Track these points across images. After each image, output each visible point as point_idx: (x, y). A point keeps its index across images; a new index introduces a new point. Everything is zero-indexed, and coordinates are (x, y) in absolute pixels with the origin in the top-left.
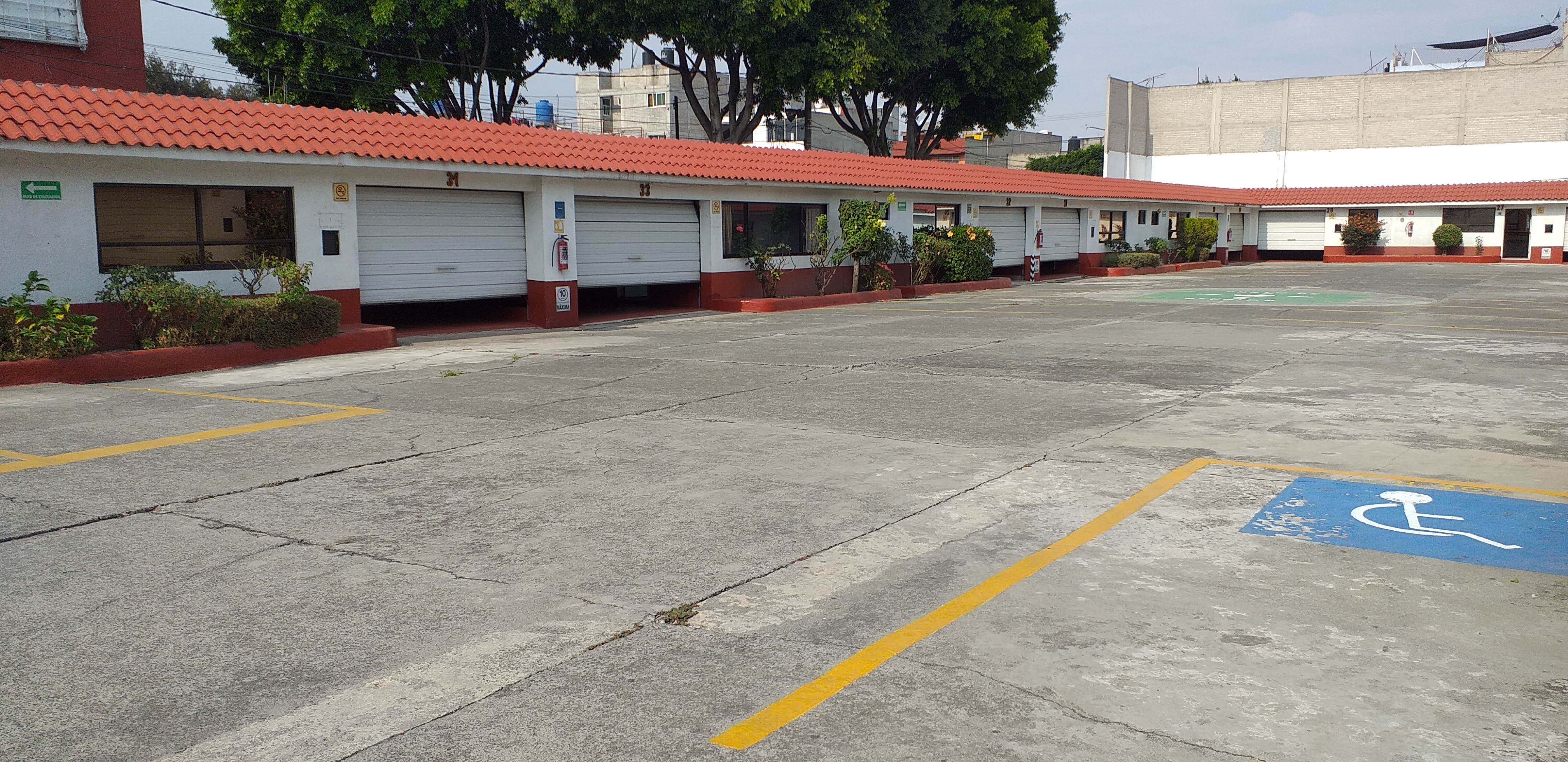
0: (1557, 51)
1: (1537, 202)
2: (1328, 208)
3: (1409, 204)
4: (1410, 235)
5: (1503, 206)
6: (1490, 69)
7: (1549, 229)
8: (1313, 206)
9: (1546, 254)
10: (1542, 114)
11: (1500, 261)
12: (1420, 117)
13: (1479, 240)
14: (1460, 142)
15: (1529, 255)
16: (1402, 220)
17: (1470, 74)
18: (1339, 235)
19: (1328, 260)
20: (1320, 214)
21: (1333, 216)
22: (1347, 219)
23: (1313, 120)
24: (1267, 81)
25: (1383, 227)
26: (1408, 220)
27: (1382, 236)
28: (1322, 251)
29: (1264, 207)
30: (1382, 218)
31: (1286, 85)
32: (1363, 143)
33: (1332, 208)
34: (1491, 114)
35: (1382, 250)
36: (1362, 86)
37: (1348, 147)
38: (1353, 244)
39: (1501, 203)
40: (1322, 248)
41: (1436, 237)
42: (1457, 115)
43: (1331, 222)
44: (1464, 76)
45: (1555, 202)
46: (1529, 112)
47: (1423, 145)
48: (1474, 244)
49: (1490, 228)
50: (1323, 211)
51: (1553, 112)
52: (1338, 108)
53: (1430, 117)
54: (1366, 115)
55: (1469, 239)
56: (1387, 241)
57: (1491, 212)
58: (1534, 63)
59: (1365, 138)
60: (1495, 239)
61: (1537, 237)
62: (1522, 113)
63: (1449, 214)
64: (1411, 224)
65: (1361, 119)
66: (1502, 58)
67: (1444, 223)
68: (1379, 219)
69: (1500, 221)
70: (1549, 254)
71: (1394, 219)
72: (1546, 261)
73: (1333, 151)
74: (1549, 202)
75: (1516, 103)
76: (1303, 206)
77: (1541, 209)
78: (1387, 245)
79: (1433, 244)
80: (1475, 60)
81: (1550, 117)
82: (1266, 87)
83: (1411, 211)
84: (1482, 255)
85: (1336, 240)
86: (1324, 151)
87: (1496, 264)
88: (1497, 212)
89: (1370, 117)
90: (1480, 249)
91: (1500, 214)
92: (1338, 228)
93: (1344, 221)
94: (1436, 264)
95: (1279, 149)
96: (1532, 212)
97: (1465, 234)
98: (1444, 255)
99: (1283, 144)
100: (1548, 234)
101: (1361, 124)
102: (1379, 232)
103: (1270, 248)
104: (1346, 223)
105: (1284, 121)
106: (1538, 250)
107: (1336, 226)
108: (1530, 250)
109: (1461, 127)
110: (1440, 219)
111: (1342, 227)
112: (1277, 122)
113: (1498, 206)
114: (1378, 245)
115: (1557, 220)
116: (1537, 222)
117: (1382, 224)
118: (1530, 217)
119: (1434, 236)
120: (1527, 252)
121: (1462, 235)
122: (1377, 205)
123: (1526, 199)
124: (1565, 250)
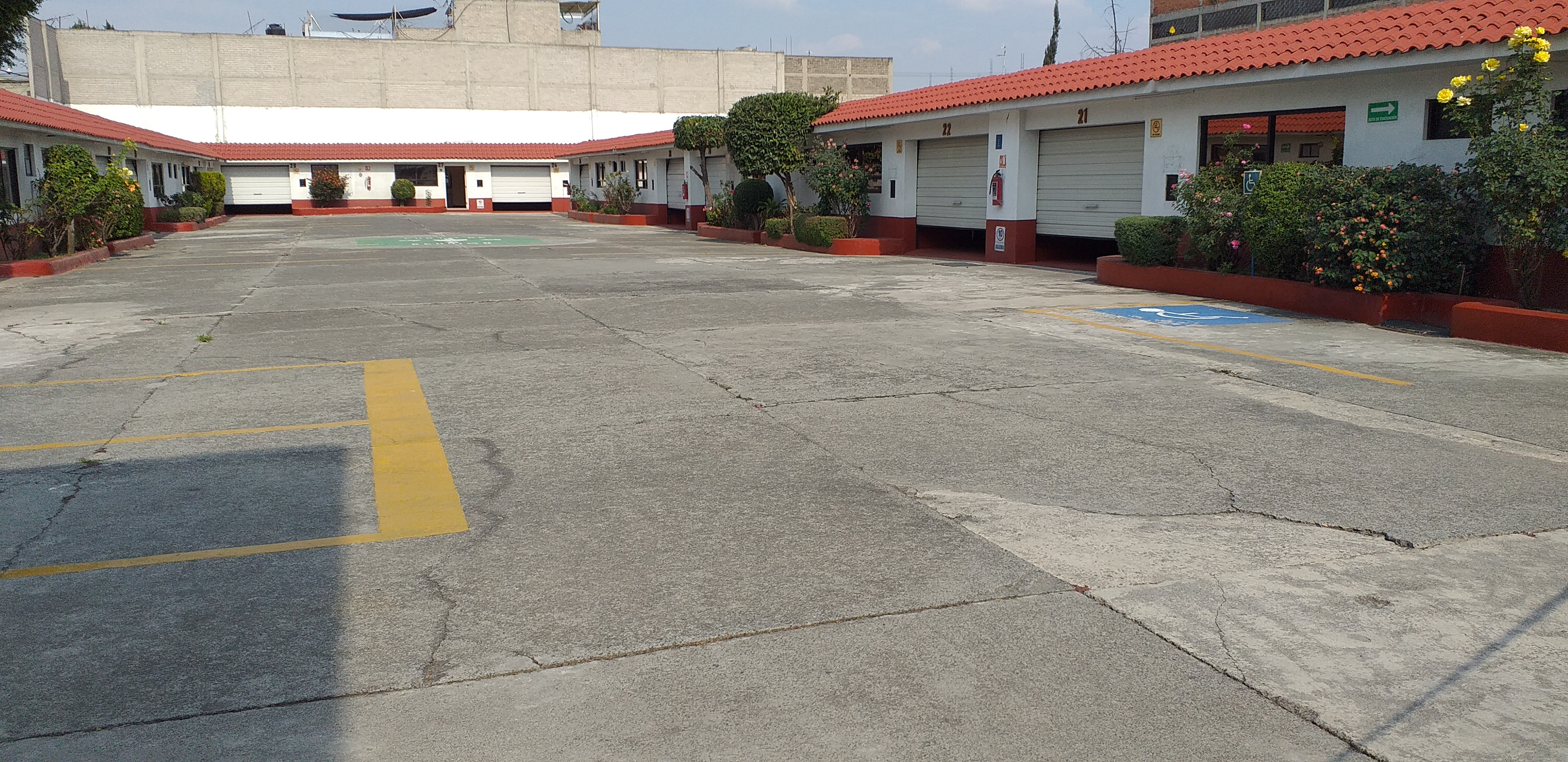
0: (450, 31)
1: (470, 161)
2: (291, 164)
3: (367, 161)
4: (369, 188)
5: (442, 163)
6: (401, 42)
7: (480, 183)
8: (278, 161)
9: (480, 205)
10: (447, 85)
11: (446, 211)
12: (346, 81)
13: (428, 193)
14: (384, 106)
15: (468, 206)
16: (361, 175)
18: (307, 189)
19: (298, 213)
20: (285, 169)
21: (296, 171)
22: (310, 173)
23: (247, 77)
24: (194, 34)
25: (347, 181)
26: (366, 175)
27: (346, 188)
28: (291, 205)
29: (228, 161)
30: (347, 173)
31: (214, 39)
32: (297, 101)
33: (295, 164)
34: (406, 82)
35: (345, 203)
36: (290, 47)
37: (283, 105)
38: (323, 197)
39: (442, 161)
40: (289, 202)
41: (394, 190)
42: (379, 81)
43: (295, 177)
44: (380, 46)
45: (484, 161)
46: (436, 82)
47: (352, 107)
48: (425, 198)
49: (435, 183)
50: (286, 166)
51: (456, 83)
52: (270, 66)
53: (354, 81)
54: (298, 76)
55: (421, 192)
56: (349, 195)
57: (433, 168)
58: (434, 40)
59: (299, 98)
60: (439, 192)
61: (471, 191)
62: (432, 83)
63: (402, 171)
64: (369, 179)
65: (293, 78)
66: (409, 33)
67: (397, 178)
68: (341, 175)
69: (441, 176)
70: (483, 205)
71: (354, 174)
72: (480, 210)
73: (269, 108)
74: (479, 161)
75: (426, 74)
76: (268, 161)
77: (472, 167)
78: (350, 198)
79: (389, 196)
80: (379, 33)
81: (453, 88)
82: (193, 40)
83: (368, 167)
84: (431, 205)
85: (304, 194)
86: (261, 107)
87: (444, 213)
88: (438, 169)
89: (301, 77)
90: (429, 200)
91: (441, 170)
92: (303, 183)
93: (308, 175)
94: (396, 215)
95: (215, 103)
96: (467, 169)
97: (417, 188)
98: (402, 207)
99: (219, 99)
100: (480, 188)
101: (294, 84)
102: (343, 186)
103: (236, 202)
104: (310, 177)
105: (217, 75)
106: (473, 201)
107: (301, 180)
108: (467, 201)
109: (383, 92)
110: (394, 174)
111: (307, 182)
112: (209, 76)
113: (439, 163)
114: (344, 198)
115: (485, 176)
116: (471, 178)
117: (345, 178)
118: (464, 173)
119: (392, 190)
120: (465, 203)
121: (414, 188)
122: (338, 161)
123: (462, 158)
124: (493, 201)
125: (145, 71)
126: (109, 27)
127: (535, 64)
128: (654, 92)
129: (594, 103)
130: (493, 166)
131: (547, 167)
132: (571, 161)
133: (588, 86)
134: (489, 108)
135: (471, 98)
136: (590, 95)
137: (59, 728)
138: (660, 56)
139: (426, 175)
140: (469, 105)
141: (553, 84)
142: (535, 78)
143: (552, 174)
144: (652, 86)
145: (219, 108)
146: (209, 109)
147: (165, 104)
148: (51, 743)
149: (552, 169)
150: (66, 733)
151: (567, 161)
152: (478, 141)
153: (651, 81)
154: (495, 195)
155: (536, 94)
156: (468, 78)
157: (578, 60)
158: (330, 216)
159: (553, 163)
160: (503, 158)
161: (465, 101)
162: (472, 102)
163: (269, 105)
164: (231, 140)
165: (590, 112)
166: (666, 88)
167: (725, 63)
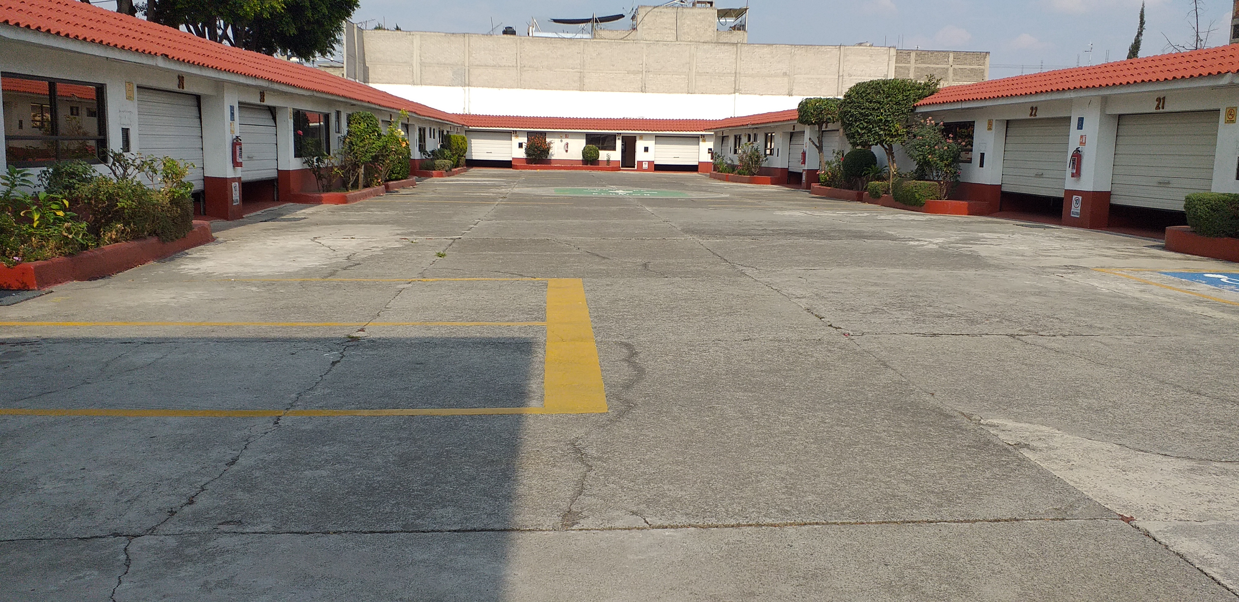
0: (634, 33)
1: (640, 132)
2: (513, 131)
3: (566, 130)
4: (567, 151)
5: (620, 133)
6: (597, 40)
7: (646, 149)
8: (505, 129)
9: (645, 166)
10: (628, 73)
11: (620, 170)
12: (556, 70)
13: (608, 156)
14: (581, 89)
15: (636, 166)
16: (561, 141)
17: (585, 43)
18: (523, 150)
19: (516, 167)
20: (508, 135)
21: (517, 136)
22: (526, 138)
23: (487, 66)
24: (453, 34)
25: (552, 145)
26: (565, 141)
27: (551, 151)
28: (511, 161)
29: (470, 128)
30: (552, 139)
31: (467, 38)
32: (521, 85)
33: (516, 131)
34: (599, 71)
35: (549, 162)
36: (518, 44)
37: (511, 87)
38: (534, 157)
39: (620, 132)
40: (510, 159)
41: (584, 153)
42: (579, 70)
43: (516, 141)
44: (582, 43)
45: (651, 132)
46: (620, 72)
47: (559, 89)
48: (605, 159)
49: (614, 149)
50: (510, 132)
51: (635, 73)
52: (503, 58)
53: (562, 70)
54: (522, 65)
55: (603, 155)
56: (553, 155)
57: (613, 137)
58: (621, 39)
59: (522, 82)
60: (616, 155)
61: (640, 156)
62: (617, 72)
63: (591, 139)
64: (567, 144)
65: (519, 68)
66: (603, 33)
67: (587, 144)
68: (548, 140)
69: (619, 143)
70: (647, 166)
71: (556, 140)
72: (645, 170)
73: (501, 89)
74: (647, 132)
75: (613, 66)
76: (498, 128)
77: (642, 137)
78: (553, 158)
79: (581, 158)
80: (581, 34)
81: (632, 76)
82: (453, 38)
83: (567, 135)
84: (609, 165)
85: (521, 154)
86: (495, 89)
87: (619, 172)
88: (617, 138)
89: (525, 67)
90: (608, 161)
91: (619, 139)
92: (521, 145)
93: (524, 140)
94: (584, 171)
95: (464, 85)
96: (637, 138)
97: (600, 152)
98: (589, 166)
99: (467, 82)
100: (646, 153)
101: (519, 71)
102: (549, 149)
103: (474, 158)
104: (526, 141)
105: (467, 64)
106: (641, 163)
107: (519, 143)
108: (636, 163)
109: (581, 79)
110: (584, 141)
111: (524, 144)
112: (462, 65)
113: (618, 133)
114: (549, 158)
115: (651, 144)
116: (640, 145)
117: (550, 143)
118: (635, 141)
119: (583, 152)
120: (635, 164)
121: (598, 152)
122: (546, 130)
123: (634, 130)
124: (655, 163)
125: (419, 61)
126: (397, 29)
127: (695, 58)
128: (786, 79)
129: (737, 88)
130: (657, 136)
131: (697, 137)
132: (716, 133)
133: (734, 75)
134: (658, 91)
135: (645, 84)
136: (735, 81)
137: (305, 529)
138: (793, 51)
139: (606, 141)
140: (643, 90)
141: (707, 73)
142: (694, 68)
143: (701, 143)
144: (785, 74)
145: (467, 88)
146: (460, 88)
147: (431, 84)
148: (300, 539)
149: (701, 139)
150: (310, 533)
151: (713, 133)
152: (648, 117)
153: (784, 70)
154: (657, 159)
155: (694, 81)
156: (644, 69)
157: (728, 54)
158: (538, 170)
159: (702, 135)
160: (665, 131)
161: (640, 86)
162: (645, 87)
163: (501, 87)
164: (473, 112)
165: (734, 95)
166: (795, 76)
167: (846, 55)
